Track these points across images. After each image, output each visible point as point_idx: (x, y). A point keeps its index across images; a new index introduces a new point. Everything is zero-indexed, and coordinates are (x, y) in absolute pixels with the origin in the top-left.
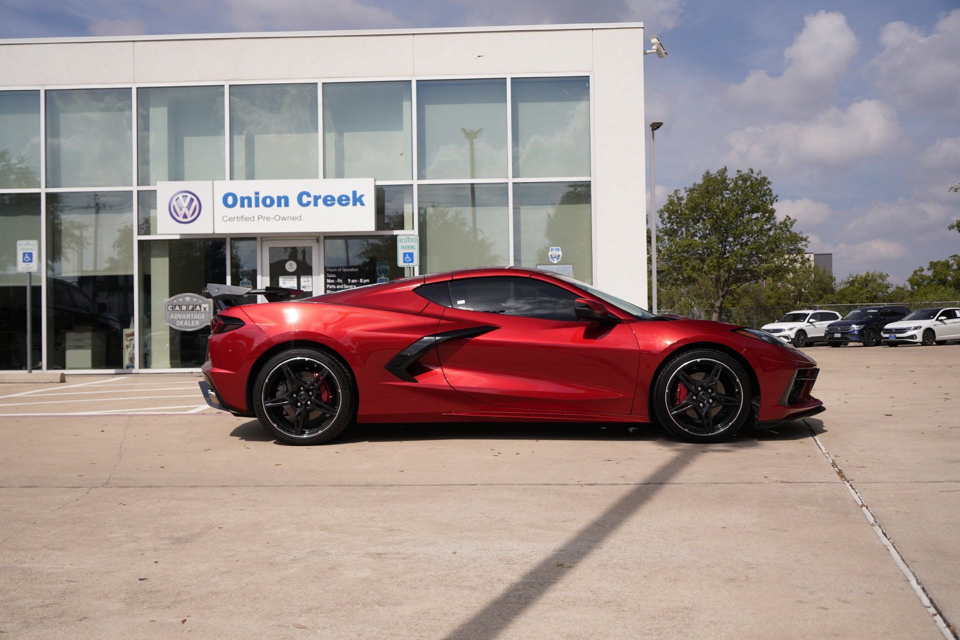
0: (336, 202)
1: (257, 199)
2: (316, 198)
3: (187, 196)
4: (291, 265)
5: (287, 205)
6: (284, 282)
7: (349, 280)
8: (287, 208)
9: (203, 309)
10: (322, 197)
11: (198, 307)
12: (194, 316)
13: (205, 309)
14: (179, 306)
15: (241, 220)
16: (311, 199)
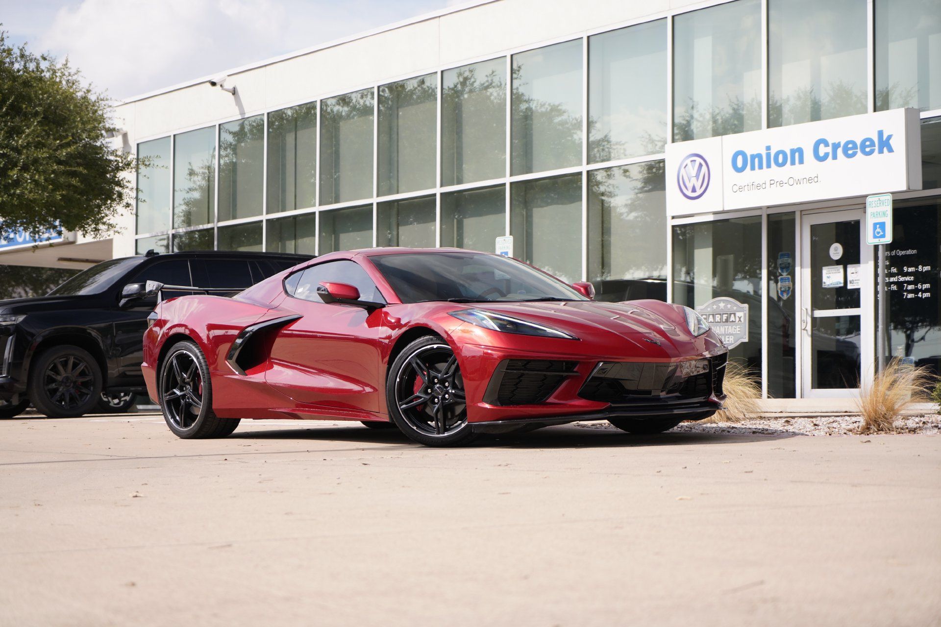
0: (859, 150)
1: (768, 155)
2: (836, 146)
3: (695, 161)
4: (836, 249)
5: (801, 162)
6: (828, 275)
7: (905, 269)
8: (802, 165)
9: (737, 319)
10: (842, 145)
11: (732, 315)
12: (728, 328)
13: (740, 318)
14: (713, 315)
15: (751, 189)
16: (829, 150)
